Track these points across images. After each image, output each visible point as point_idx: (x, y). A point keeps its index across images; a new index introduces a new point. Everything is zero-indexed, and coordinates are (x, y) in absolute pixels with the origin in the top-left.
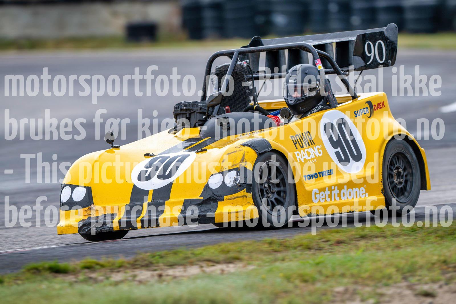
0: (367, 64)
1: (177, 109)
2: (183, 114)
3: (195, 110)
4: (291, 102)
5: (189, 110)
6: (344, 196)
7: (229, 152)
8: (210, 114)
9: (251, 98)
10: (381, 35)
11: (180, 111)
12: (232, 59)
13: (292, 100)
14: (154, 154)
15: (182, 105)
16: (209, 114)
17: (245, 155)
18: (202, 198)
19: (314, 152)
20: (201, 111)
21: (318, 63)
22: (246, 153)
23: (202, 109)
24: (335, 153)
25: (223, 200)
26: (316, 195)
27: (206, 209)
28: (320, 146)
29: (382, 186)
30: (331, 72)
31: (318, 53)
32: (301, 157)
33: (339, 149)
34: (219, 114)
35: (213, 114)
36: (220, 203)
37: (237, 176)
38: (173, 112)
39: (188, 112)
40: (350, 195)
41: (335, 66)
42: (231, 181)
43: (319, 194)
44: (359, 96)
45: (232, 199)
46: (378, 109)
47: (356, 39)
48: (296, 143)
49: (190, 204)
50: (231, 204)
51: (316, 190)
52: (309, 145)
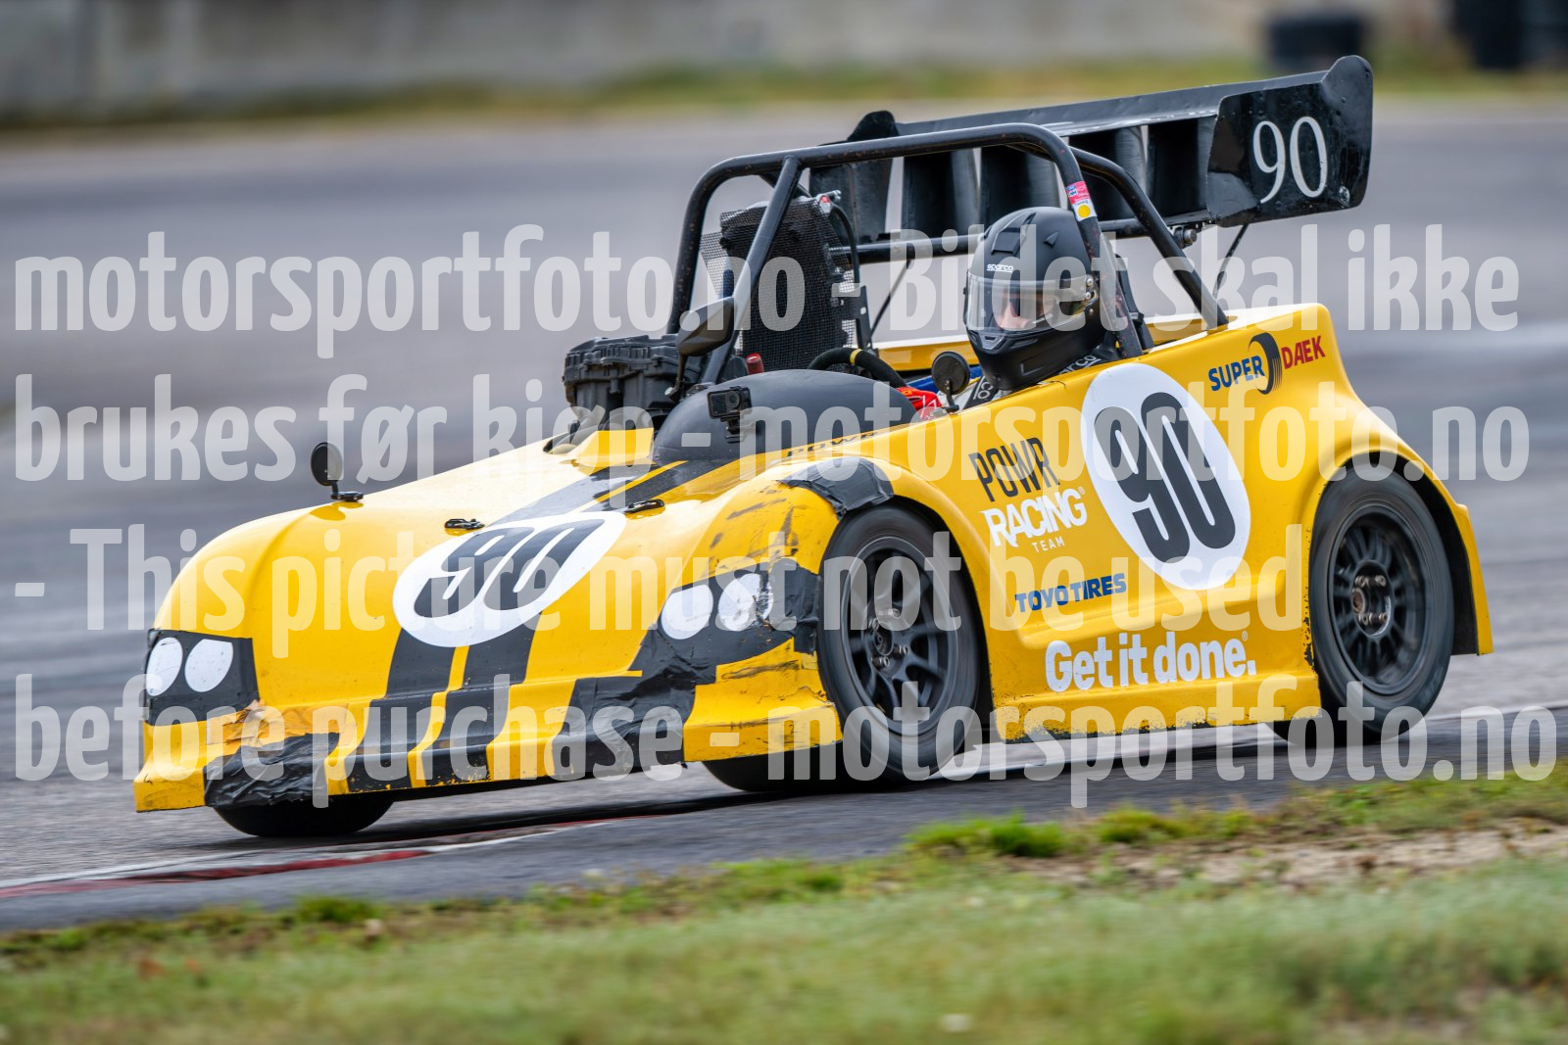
0: (1263, 201)
1: (575, 364)
2: (597, 382)
3: (638, 368)
4: (988, 346)
5: (616, 366)
6: (1165, 668)
7: (738, 510)
8: (692, 382)
9: (849, 326)
10: (1311, 97)
11: (587, 371)
12: (777, 186)
13: (993, 339)
14: (480, 520)
15: (592, 349)
16: (687, 379)
17: (793, 517)
18: (638, 674)
19: (1057, 510)
20: (660, 371)
21: (1077, 197)
22: (796, 512)
23: (664, 364)
24: (1136, 515)
25: (712, 680)
26: (1061, 663)
28: (1078, 491)
29: (1310, 636)
30: (1129, 231)
31: (1080, 160)
32: (1008, 529)
33: (1149, 503)
34: (727, 371)
35: (704, 378)
36: (700, 690)
37: (764, 593)
38: (562, 374)
39: (613, 374)
40: (1189, 667)
41: (1144, 208)
42: (740, 613)
43: (1072, 659)
44: (1235, 318)
45: (745, 676)
46: (1299, 362)
47: (1217, 114)
48: (989, 479)
49: (596, 695)
50: (741, 692)
51: (1057, 645)
52: (1037, 488)
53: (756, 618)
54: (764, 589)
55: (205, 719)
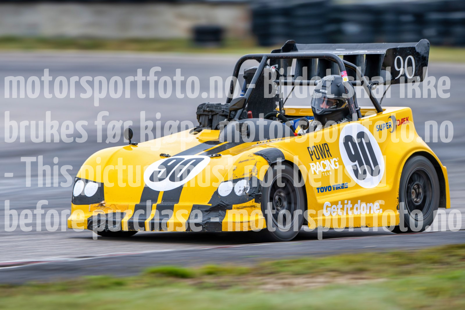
0: (395, 78)
1: (200, 109)
2: (206, 115)
3: (217, 112)
4: (318, 112)
5: (211, 111)
6: (357, 210)
7: (242, 161)
8: (232, 118)
10: (412, 51)
11: (203, 112)
12: (261, 63)
13: (319, 110)
14: (170, 154)
15: (205, 106)
17: (257, 164)
18: (211, 205)
19: (330, 164)
20: (224, 114)
21: (343, 75)
23: (225, 112)
25: (231, 209)
28: (337, 159)
29: (398, 202)
31: (345, 64)
32: (316, 169)
34: (241, 117)
35: (235, 117)
36: (228, 211)
37: (247, 186)
39: (210, 113)
42: (240, 190)
44: (385, 110)
45: (241, 208)
47: (385, 53)
48: (312, 154)
51: (327, 203)
52: (326, 157)
53: (244, 193)
55: (89, 204)
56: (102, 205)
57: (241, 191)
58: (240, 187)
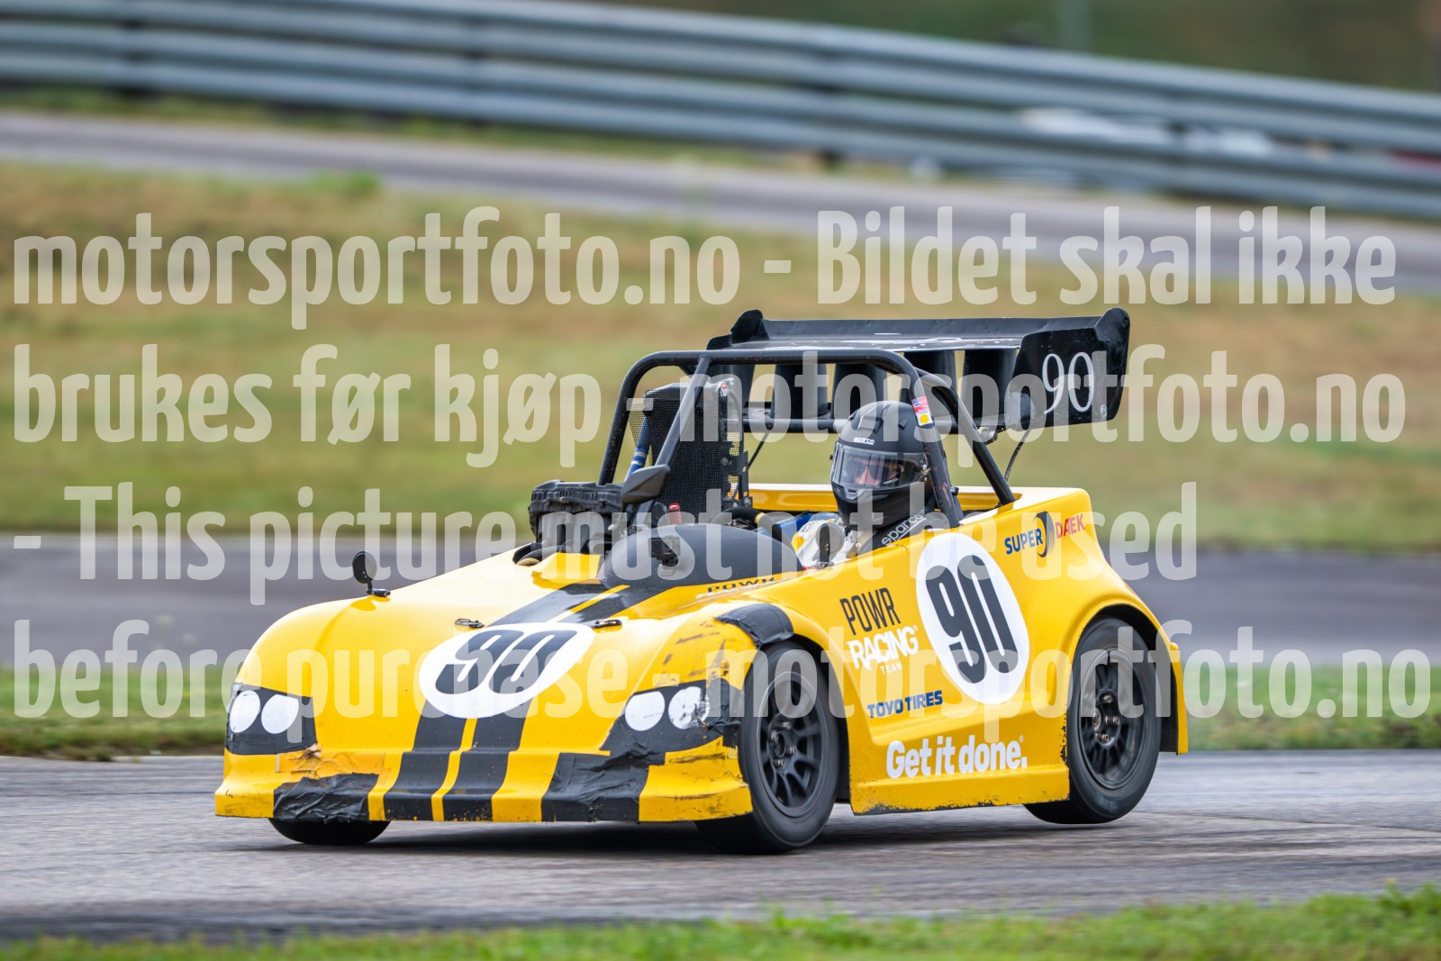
0: (1045, 412)
1: (539, 498)
3: (588, 507)
4: (850, 497)
5: (572, 504)
6: (966, 762)
7: (684, 637)
10: (1086, 338)
11: (549, 506)
12: (694, 377)
13: (854, 492)
14: (482, 621)
15: (553, 490)
17: (725, 647)
18: (607, 753)
20: (604, 511)
21: (919, 408)
22: (727, 642)
23: (606, 506)
24: (951, 647)
25: (662, 762)
26: (898, 758)
27: (616, 783)
28: (913, 628)
29: (1065, 739)
33: (960, 638)
35: (636, 521)
36: (652, 770)
37: (703, 703)
40: (982, 761)
42: (684, 715)
43: (905, 754)
44: (1019, 496)
45: (687, 762)
46: (1067, 533)
47: (1020, 346)
48: (853, 619)
49: (574, 766)
50: (683, 774)
51: (896, 744)
52: (886, 625)
53: (696, 721)
54: (703, 699)
55: (276, 753)
56: (311, 755)
57: (686, 717)
58: (684, 707)
